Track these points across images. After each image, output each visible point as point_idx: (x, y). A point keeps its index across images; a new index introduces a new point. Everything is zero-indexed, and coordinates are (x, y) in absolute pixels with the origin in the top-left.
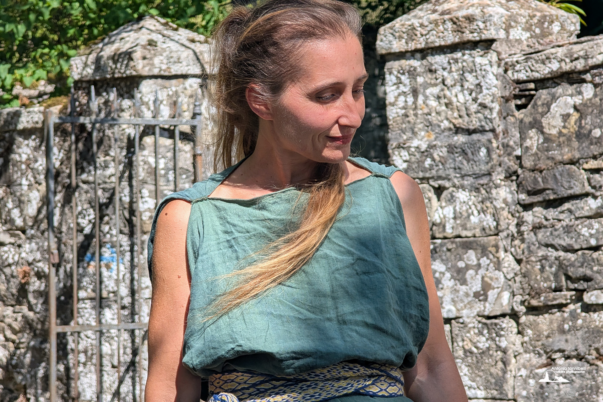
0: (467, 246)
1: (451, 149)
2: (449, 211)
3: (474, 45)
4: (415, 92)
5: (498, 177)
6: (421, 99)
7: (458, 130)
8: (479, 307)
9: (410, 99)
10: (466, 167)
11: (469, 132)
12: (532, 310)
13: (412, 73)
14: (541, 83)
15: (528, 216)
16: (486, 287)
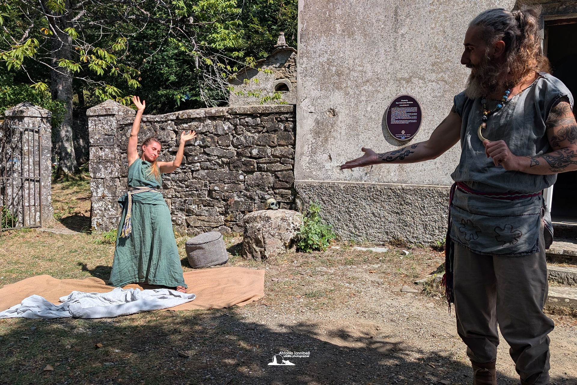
0: (108, 162)
1: (104, 139)
2: (103, 153)
3: (110, 115)
4: (96, 125)
5: (115, 146)
6: (97, 126)
7: (106, 135)
8: (110, 176)
9: (94, 127)
10: (108, 143)
11: (109, 135)
12: (123, 177)
13: (95, 121)
14: (126, 125)
15: (122, 155)
16: (112, 171)
